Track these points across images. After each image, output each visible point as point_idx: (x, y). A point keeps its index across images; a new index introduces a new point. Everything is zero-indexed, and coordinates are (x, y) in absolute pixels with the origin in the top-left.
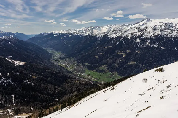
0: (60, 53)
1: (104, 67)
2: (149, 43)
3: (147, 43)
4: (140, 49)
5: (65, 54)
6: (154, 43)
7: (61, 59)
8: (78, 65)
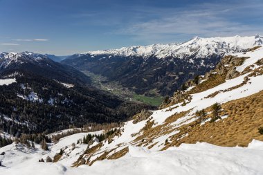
0: (100, 77)
1: (155, 91)
2: (204, 63)
3: (202, 64)
4: (195, 70)
5: (106, 78)
6: (210, 63)
7: (103, 82)
8: (124, 90)
